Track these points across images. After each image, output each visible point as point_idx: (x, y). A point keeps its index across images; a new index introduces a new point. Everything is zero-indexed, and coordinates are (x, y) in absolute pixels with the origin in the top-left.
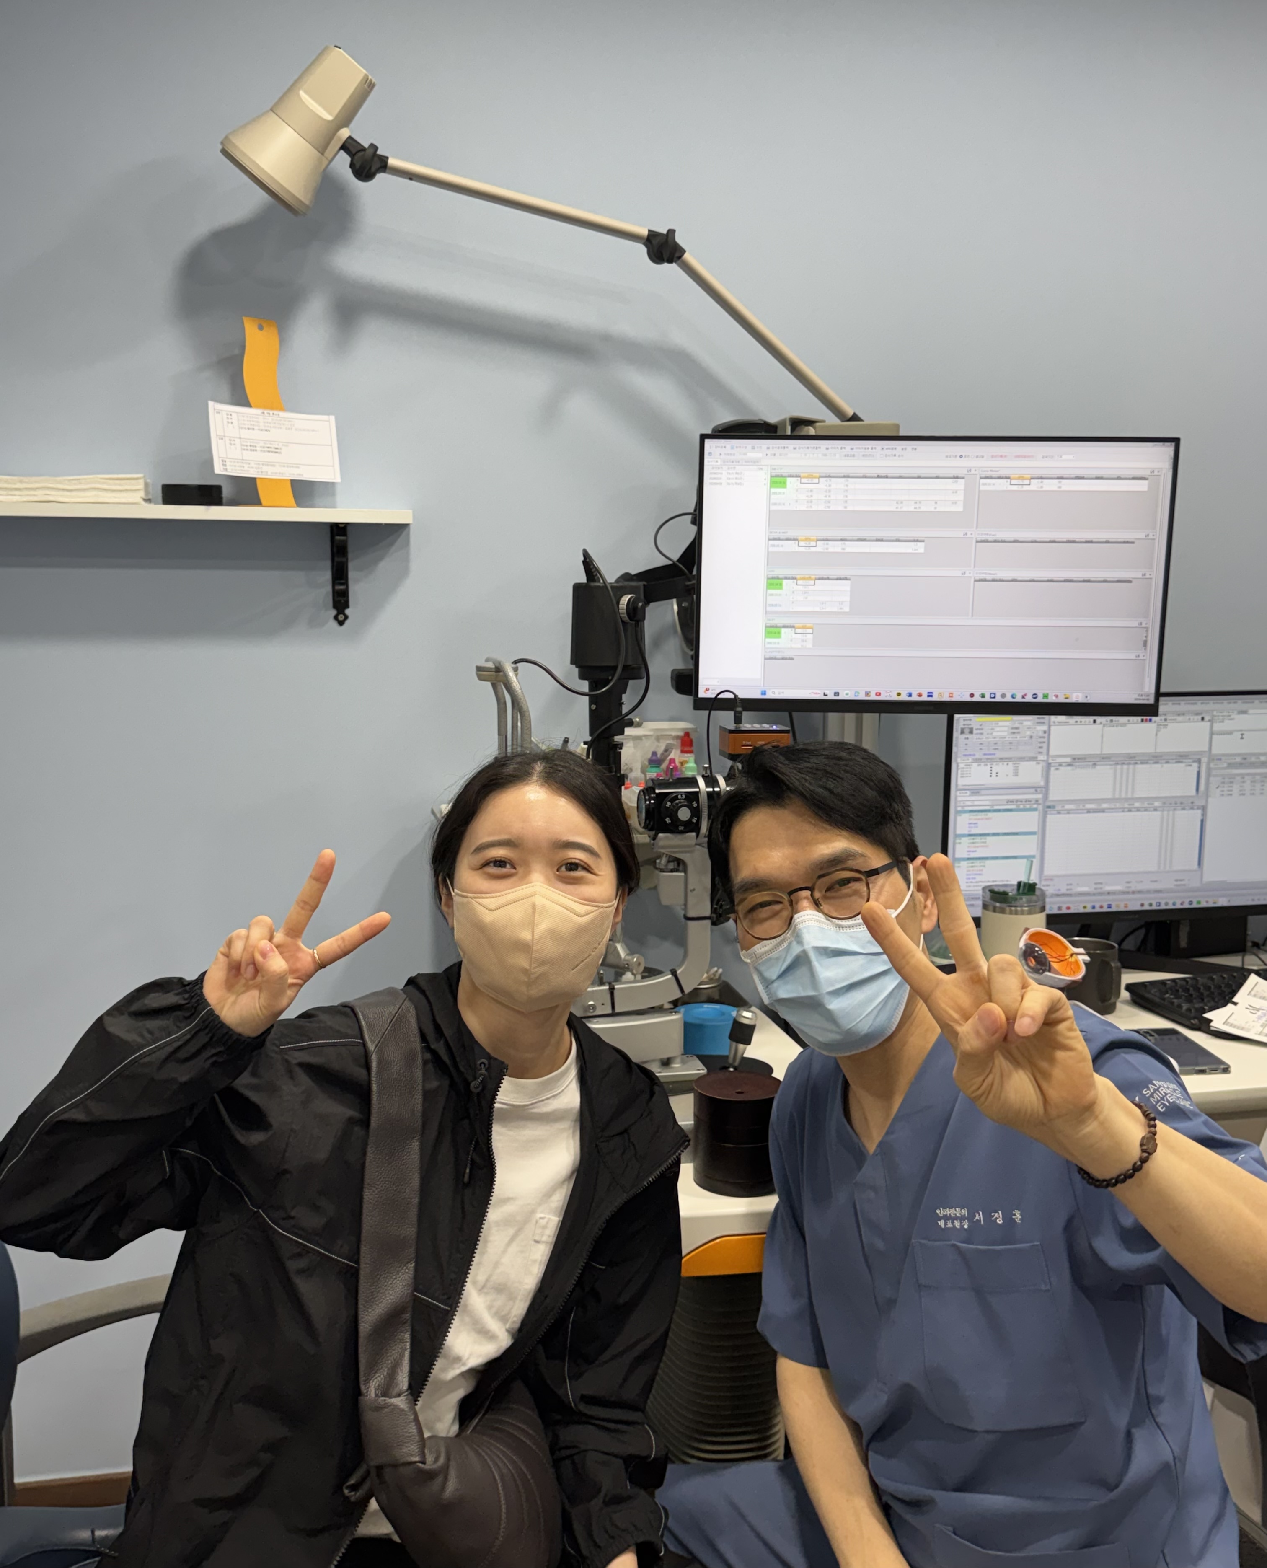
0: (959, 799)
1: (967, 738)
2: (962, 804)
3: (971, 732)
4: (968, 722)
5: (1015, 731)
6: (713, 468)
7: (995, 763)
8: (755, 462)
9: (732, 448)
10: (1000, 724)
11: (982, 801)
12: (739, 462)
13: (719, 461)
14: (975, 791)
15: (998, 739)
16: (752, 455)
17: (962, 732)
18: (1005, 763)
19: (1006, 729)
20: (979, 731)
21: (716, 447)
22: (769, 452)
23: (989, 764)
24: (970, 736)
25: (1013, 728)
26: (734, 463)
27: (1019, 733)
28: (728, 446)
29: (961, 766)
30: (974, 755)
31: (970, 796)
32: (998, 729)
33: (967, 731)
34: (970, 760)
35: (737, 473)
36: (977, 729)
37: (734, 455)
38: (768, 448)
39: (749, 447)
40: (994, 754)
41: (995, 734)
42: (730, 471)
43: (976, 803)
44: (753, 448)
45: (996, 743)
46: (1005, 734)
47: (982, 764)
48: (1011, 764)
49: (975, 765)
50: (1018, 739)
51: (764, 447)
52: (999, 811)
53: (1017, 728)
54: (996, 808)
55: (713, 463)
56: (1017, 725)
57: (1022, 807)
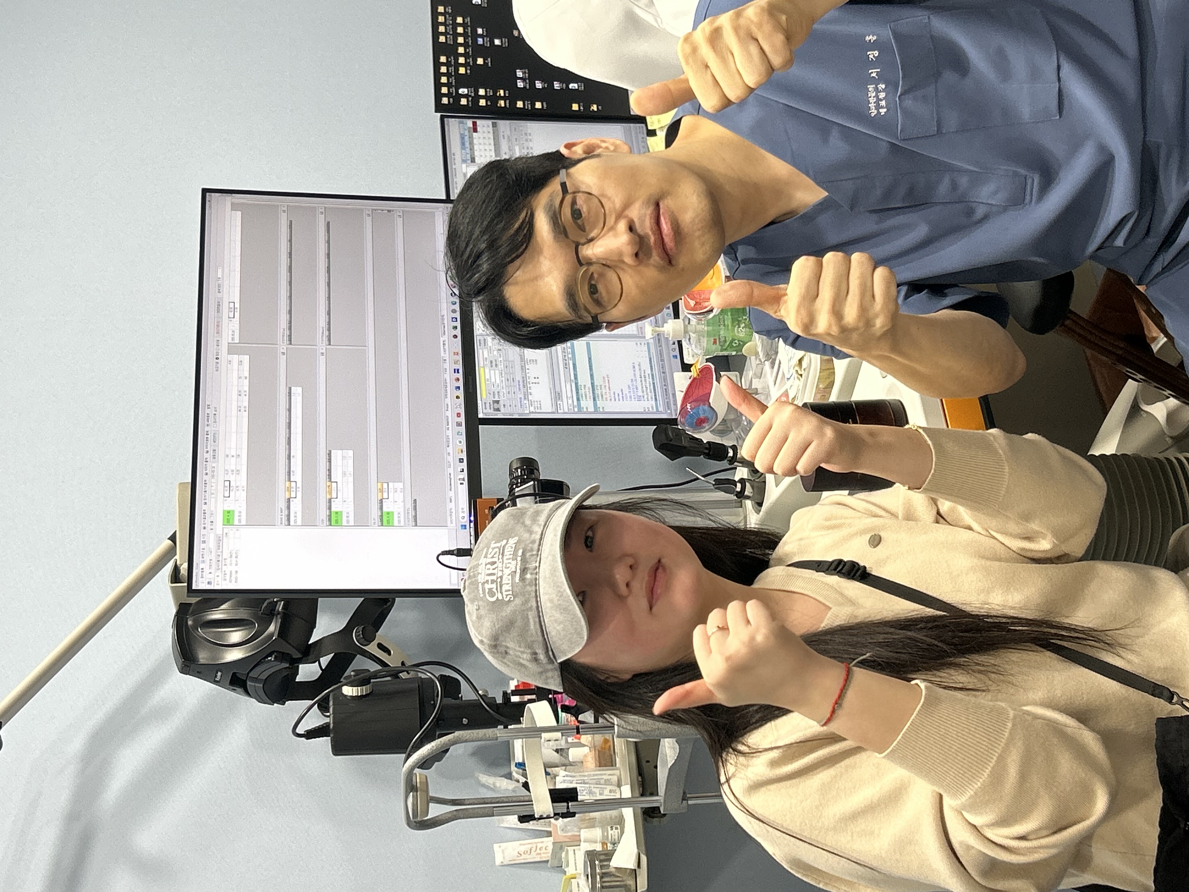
0: (566, 410)
1: (504, 405)
2: (572, 407)
3: (498, 402)
4: (488, 405)
5: (493, 364)
6: (225, 580)
7: (528, 380)
8: (219, 540)
9: (203, 562)
10: (487, 377)
11: (567, 390)
12: (219, 555)
13: (217, 574)
14: (557, 396)
15: (503, 379)
16: (212, 543)
17: (498, 410)
18: (527, 371)
19: (492, 372)
20: (496, 396)
21: (202, 577)
22: (208, 527)
23: (529, 386)
24: (501, 403)
25: (492, 366)
26: (220, 559)
27: (496, 360)
28: (202, 566)
29: (532, 409)
30: (521, 398)
31: (562, 401)
32: (493, 380)
33: (496, 405)
34: (526, 402)
35: (231, 556)
36: (494, 397)
37: (211, 560)
38: (204, 528)
39: (203, 546)
40: (519, 382)
41: (498, 381)
42: (228, 562)
43: (569, 395)
44: (204, 542)
45: (508, 380)
46: (497, 372)
47: (529, 391)
48: (527, 367)
49: (530, 398)
50: (501, 359)
51: (203, 532)
52: (576, 376)
53: (491, 362)
54: (573, 378)
55: (219, 579)
56: (488, 362)
57: (570, 356)
